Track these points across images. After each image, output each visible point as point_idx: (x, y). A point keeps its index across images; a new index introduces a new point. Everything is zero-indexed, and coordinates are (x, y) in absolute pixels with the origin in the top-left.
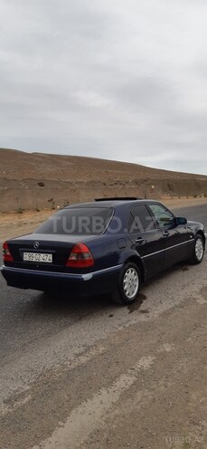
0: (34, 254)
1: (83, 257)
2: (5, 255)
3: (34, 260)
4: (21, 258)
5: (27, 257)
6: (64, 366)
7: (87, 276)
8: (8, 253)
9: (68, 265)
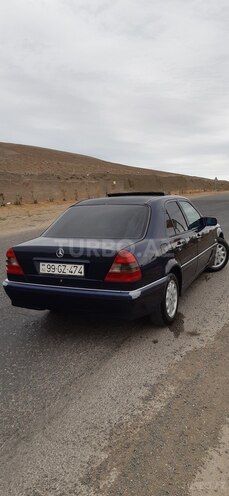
0: (56, 265)
1: (130, 269)
2: (10, 266)
3: (56, 272)
4: (36, 270)
5: (44, 268)
6: (137, 418)
7: (135, 294)
8: (15, 264)
9: (107, 279)
